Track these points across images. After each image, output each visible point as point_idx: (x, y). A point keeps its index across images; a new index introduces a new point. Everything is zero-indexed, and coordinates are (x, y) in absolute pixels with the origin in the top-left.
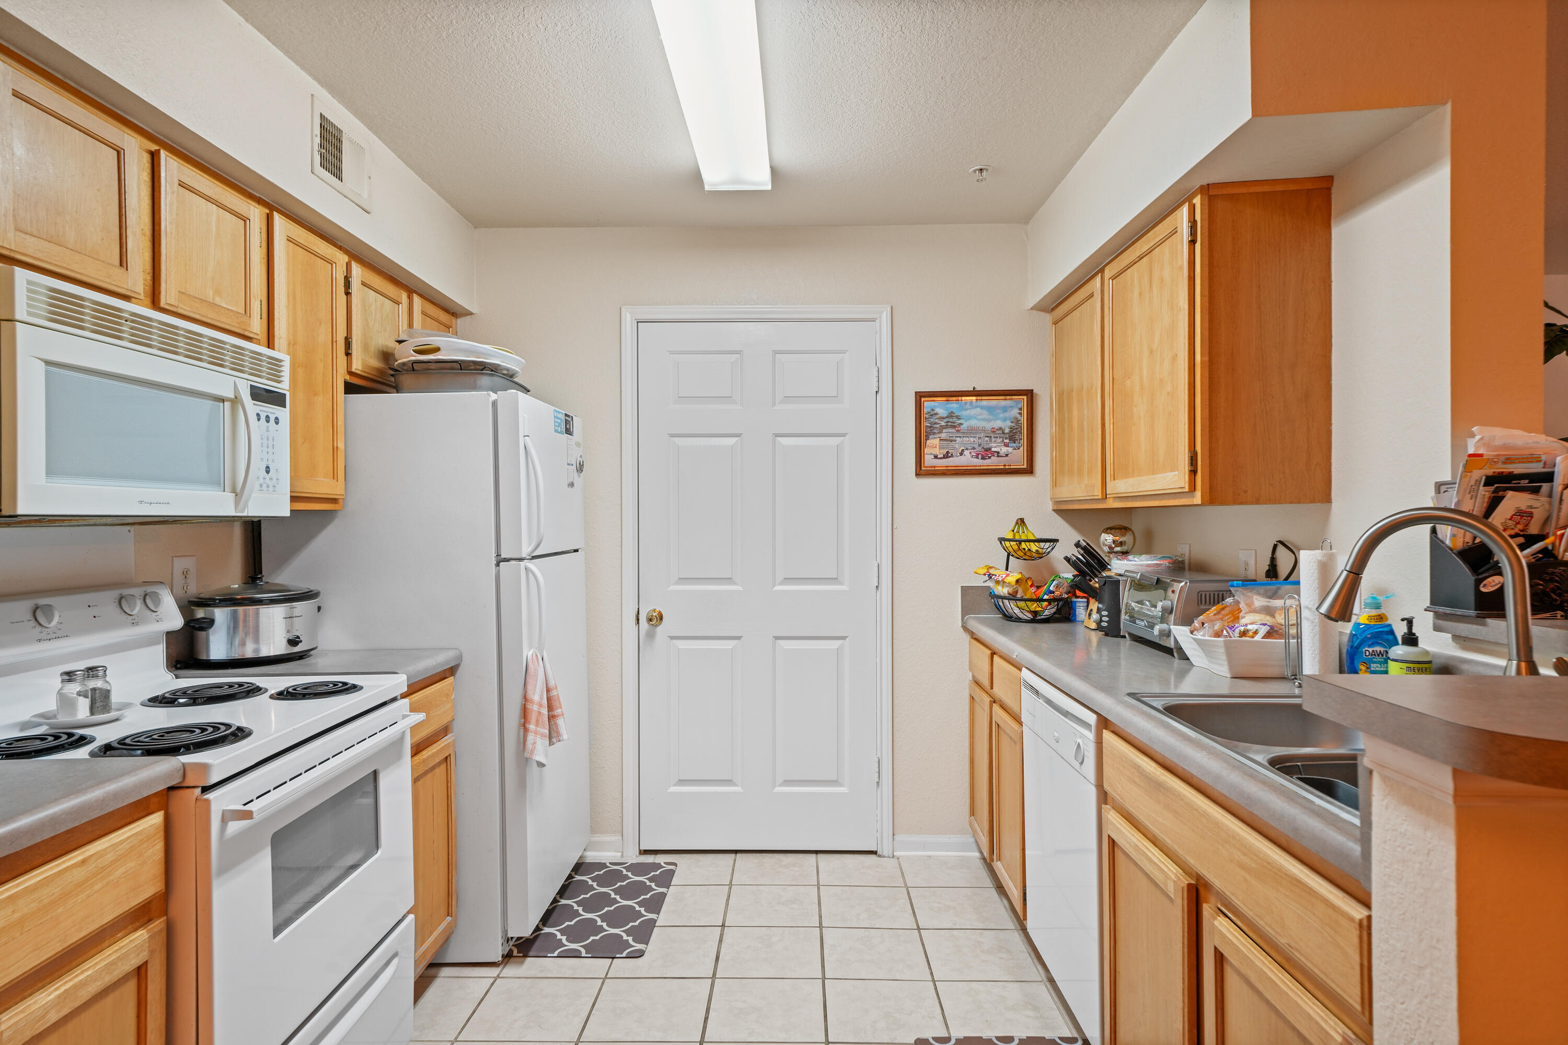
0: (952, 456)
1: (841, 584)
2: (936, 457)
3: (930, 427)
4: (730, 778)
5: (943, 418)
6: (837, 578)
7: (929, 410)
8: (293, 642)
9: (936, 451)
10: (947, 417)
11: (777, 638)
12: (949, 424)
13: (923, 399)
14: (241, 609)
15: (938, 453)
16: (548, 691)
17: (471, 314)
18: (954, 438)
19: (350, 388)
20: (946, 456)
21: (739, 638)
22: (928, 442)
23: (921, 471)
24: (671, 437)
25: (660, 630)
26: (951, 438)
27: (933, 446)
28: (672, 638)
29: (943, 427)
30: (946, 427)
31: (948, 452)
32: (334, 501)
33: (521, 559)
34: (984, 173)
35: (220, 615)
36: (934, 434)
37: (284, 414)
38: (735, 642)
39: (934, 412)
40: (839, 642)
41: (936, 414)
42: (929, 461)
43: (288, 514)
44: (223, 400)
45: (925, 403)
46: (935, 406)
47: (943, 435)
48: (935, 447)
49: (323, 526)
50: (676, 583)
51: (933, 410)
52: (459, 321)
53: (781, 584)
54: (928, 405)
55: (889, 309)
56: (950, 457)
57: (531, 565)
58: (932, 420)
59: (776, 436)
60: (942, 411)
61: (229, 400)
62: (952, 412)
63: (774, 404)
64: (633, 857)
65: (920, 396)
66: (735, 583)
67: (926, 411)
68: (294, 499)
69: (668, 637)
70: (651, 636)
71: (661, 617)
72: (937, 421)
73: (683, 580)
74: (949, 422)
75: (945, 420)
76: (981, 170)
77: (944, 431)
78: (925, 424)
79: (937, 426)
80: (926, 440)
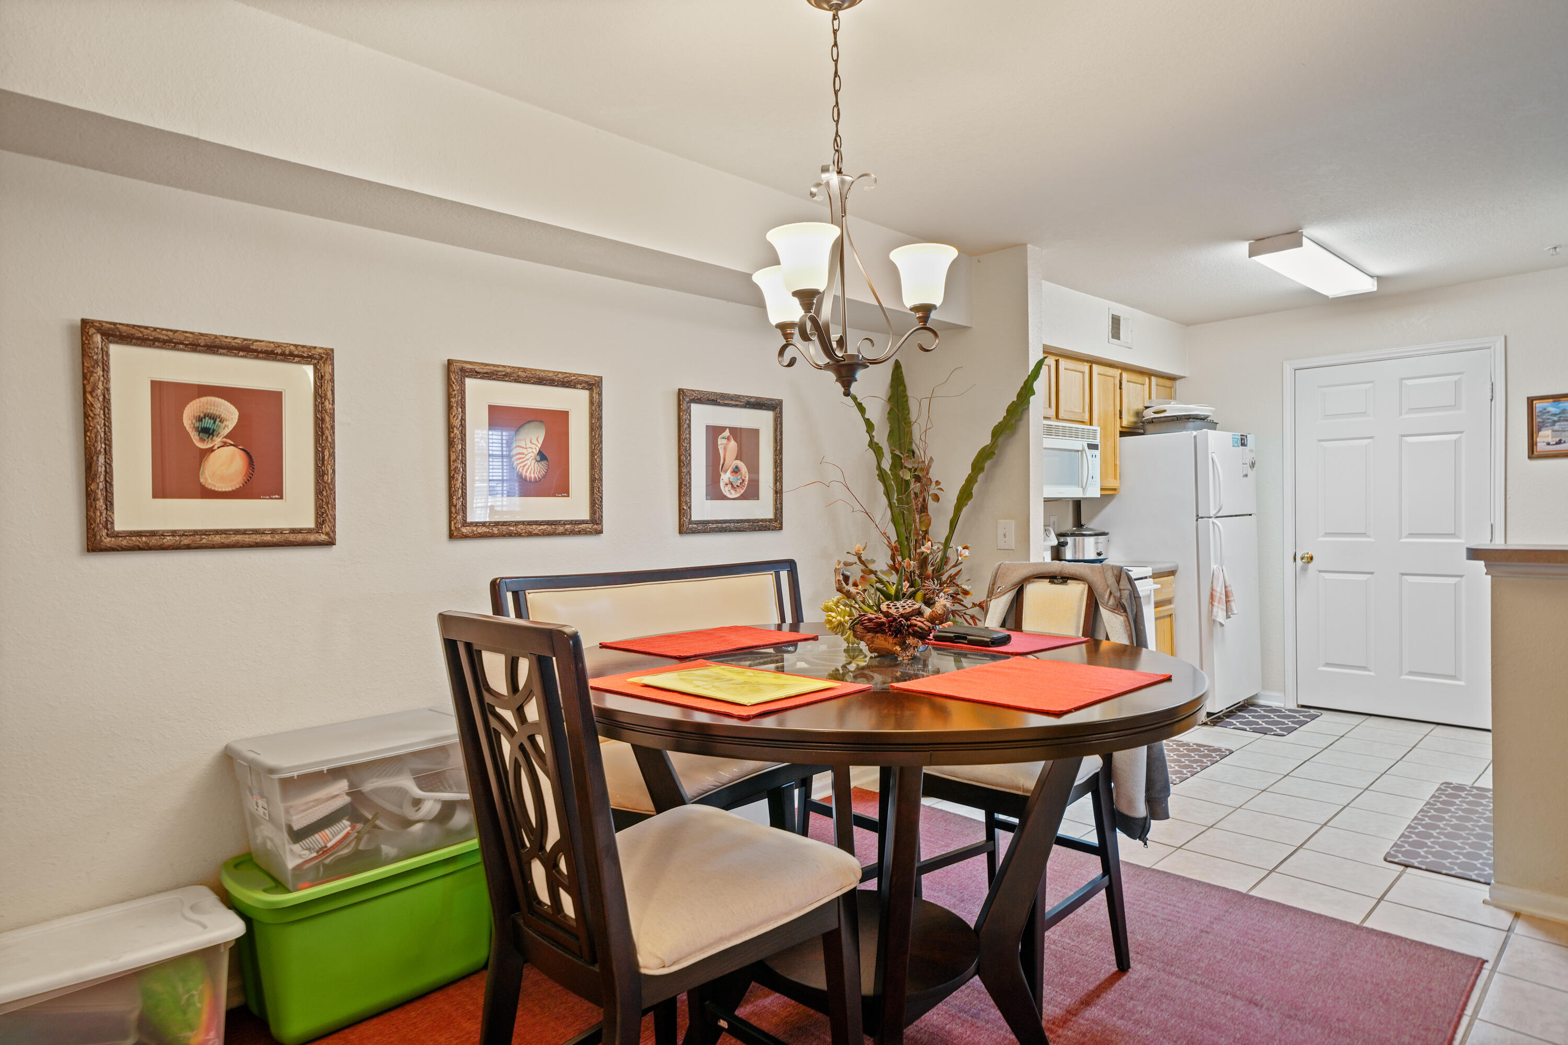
1: (1458, 538)
2: (1548, 444)
3: (1543, 422)
4: (1365, 666)
5: (1556, 414)
6: (1454, 534)
7: (1542, 409)
8: (1099, 554)
9: (1549, 440)
10: (1560, 413)
11: (1403, 574)
12: (1562, 418)
13: (1534, 402)
14: (1077, 538)
15: (1551, 441)
16: (1225, 587)
17: (1185, 377)
19: (1122, 434)
20: (1559, 442)
21: (1372, 573)
22: (1540, 433)
23: (1533, 453)
24: (1319, 441)
25: (1311, 565)
27: (1545, 437)
28: (1320, 571)
29: (1553, 422)
30: (1559, 421)
31: (1561, 440)
32: (1115, 490)
33: (1210, 517)
34: (1558, 250)
35: (1070, 540)
36: (1547, 427)
37: (1097, 453)
38: (1368, 576)
39: (1547, 410)
40: (1458, 579)
41: (1549, 412)
42: (1541, 447)
43: (1099, 496)
44: (1078, 451)
46: (1548, 406)
47: (1557, 427)
48: (1548, 436)
49: (1108, 503)
50: (1323, 536)
52: (1177, 382)
53: (1406, 537)
54: (1538, 405)
55: (1503, 339)
57: (1216, 521)
58: (1544, 417)
59: (1402, 436)
60: (1554, 410)
61: (1081, 451)
63: (1401, 414)
64: (1294, 707)
65: (1531, 401)
66: (1369, 537)
67: (1537, 410)
68: (1102, 489)
69: (1317, 570)
70: (1304, 569)
71: (1312, 558)
72: (1549, 417)
73: (1327, 534)
75: (1558, 416)
76: (1555, 248)
77: (1557, 424)
78: (1538, 420)
79: (1550, 421)
80: (1539, 432)
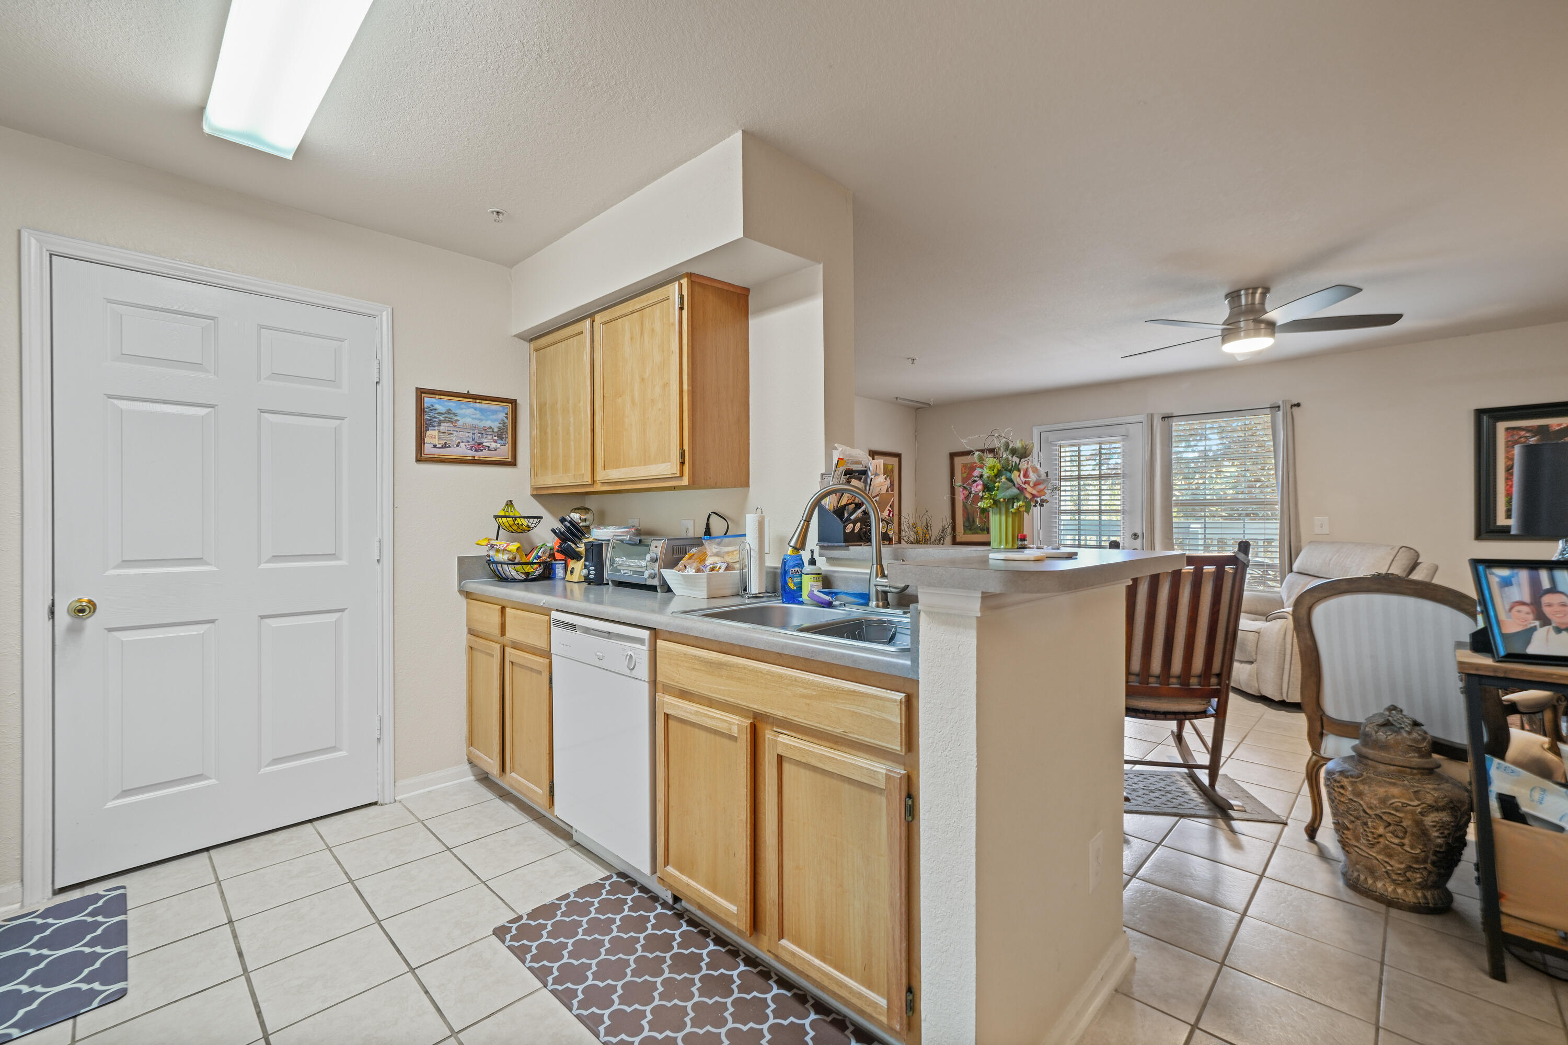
0: (449, 446)
1: (339, 559)
2: (435, 446)
3: (430, 420)
4: (201, 773)
5: (442, 414)
6: (334, 554)
7: (429, 405)
9: (436, 442)
10: (445, 413)
11: (262, 617)
12: (447, 419)
13: (423, 395)
15: (437, 443)
18: (451, 432)
20: (444, 446)
21: (212, 621)
22: (428, 433)
23: (421, 458)
24: (109, 398)
26: (449, 432)
27: (432, 436)
28: (110, 630)
29: (440, 422)
30: (444, 421)
31: (446, 443)
34: (501, 216)
36: (434, 426)
38: (206, 626)
39: (434, 408)
40: (337, 615)
41: (435, 409)
42: (428, 449)
45: (425, 398)
46: (435, 403)
47: (442, 428)
48: (435, 438)
50: (117, 567)
51: (432, 406)
53: (268, 561)
54: (428, 400)
55: (390, 310)
56: (448, 447)
58: (431, 414)
59: (261, 412)
60: (440, 408)
62: (450, 410)
63: (258, 379)
64: (42, 900)
65: (421, 392)
66: (207, 564)
67: (426, 405)
69: (105, 629)
71: (93, 607)
72: (436, 415)
73: (127, 563)
74: (447, 417)
75: (444, 416)
76: (498, 212)
77: (442, 424)
78: (425, 417)
79: (436, 420)
80: (426, 431)
